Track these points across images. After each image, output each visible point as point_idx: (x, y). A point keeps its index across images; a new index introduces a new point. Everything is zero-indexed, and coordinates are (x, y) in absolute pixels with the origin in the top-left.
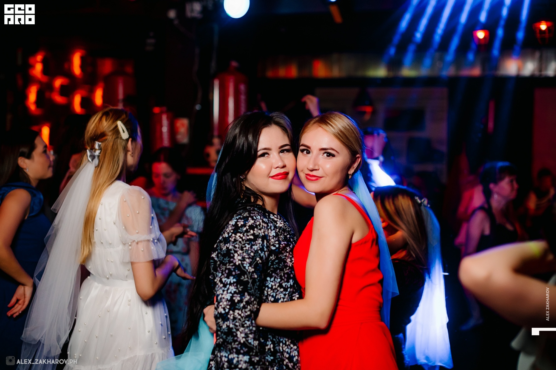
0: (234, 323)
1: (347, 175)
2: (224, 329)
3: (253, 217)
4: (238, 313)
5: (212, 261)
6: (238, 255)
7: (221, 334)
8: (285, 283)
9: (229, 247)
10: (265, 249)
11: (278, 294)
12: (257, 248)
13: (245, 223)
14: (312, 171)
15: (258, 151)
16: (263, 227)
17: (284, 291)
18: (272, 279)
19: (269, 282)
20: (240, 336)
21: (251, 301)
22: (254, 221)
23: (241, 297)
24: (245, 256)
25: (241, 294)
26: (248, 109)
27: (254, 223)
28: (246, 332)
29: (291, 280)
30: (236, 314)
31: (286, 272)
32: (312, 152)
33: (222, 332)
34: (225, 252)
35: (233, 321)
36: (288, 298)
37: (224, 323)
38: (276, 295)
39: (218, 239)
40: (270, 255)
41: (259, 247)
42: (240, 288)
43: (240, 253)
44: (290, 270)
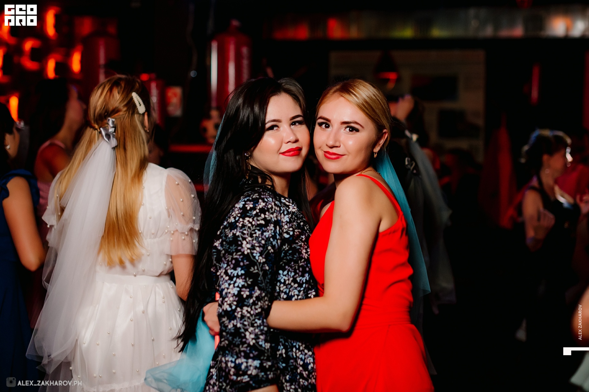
0: (242, 322)
1: (372, 153)
2: (230, 329)
3: (264, 199)
4: (247, 311)
5: (214, 250)
6: (247, 243)
7: (227, 335)
8: (299, 277)
9: (236, 234)
10: (278, 237)
11: (292, 291)
12: (269, 235)
13: (254, 206)
14: (332, 147)
15: (266, 124)
16: (276, 211)
17: (298, 286)
18: (285, 273)
19: (282, 275)
20: (250, 337)
21: (262, 296)
22: (265, 203)
23: (250, 292)
24: (255, 243)
25: (251, 288)
26: (252, 74)
27: (265, 206)
28: (256, 333)
29: (307, 274)
30: (244, 311)
31: (301, 264)
32: (332, 126)
33: (227, 333)
34: (231, 239)
35: (241, 320)
36: (303, 296)
37: (230, 322)
38: (290, 291)
39: (222, 224)
40: (283, 244)
41: (270, 234)
42: (249, 281)
43: (249, 241)
44: (305, 263)
